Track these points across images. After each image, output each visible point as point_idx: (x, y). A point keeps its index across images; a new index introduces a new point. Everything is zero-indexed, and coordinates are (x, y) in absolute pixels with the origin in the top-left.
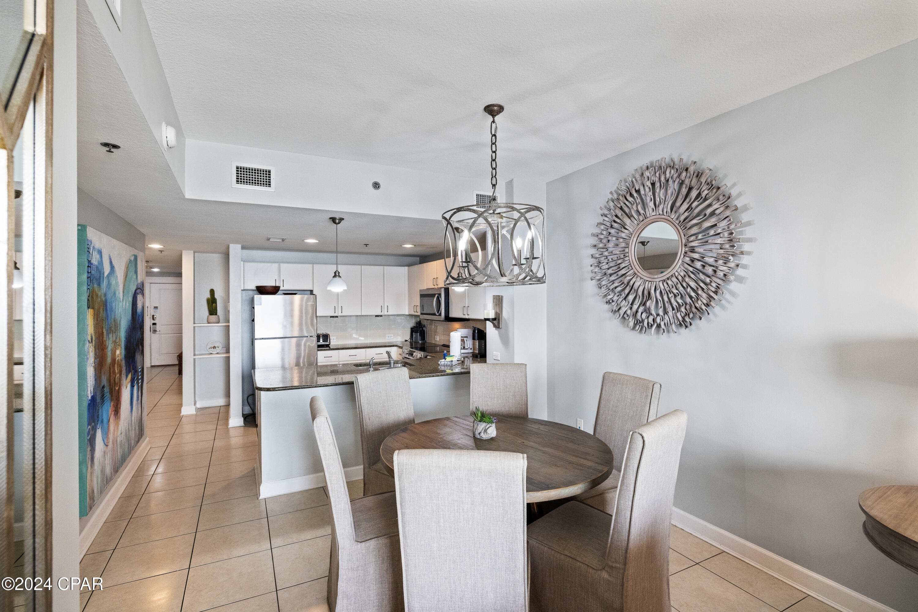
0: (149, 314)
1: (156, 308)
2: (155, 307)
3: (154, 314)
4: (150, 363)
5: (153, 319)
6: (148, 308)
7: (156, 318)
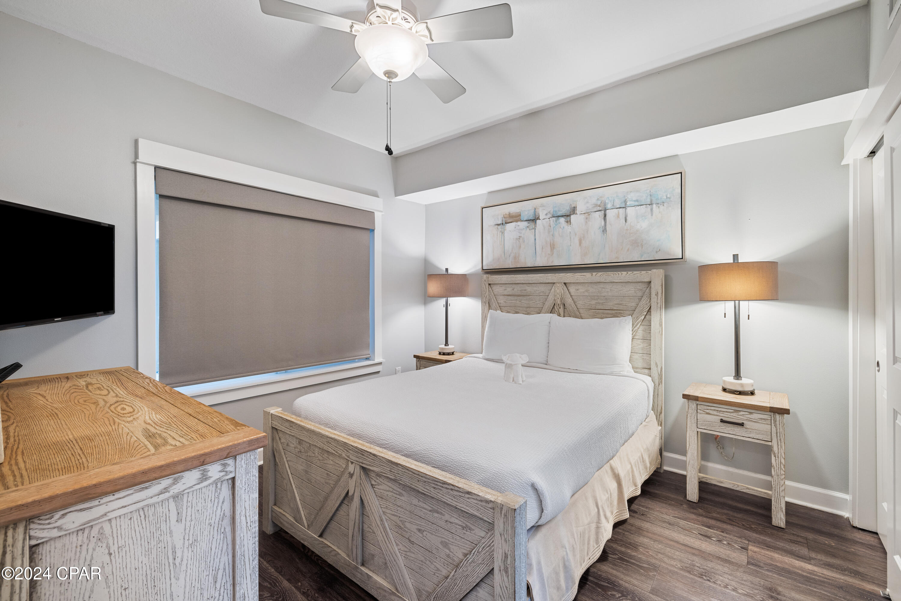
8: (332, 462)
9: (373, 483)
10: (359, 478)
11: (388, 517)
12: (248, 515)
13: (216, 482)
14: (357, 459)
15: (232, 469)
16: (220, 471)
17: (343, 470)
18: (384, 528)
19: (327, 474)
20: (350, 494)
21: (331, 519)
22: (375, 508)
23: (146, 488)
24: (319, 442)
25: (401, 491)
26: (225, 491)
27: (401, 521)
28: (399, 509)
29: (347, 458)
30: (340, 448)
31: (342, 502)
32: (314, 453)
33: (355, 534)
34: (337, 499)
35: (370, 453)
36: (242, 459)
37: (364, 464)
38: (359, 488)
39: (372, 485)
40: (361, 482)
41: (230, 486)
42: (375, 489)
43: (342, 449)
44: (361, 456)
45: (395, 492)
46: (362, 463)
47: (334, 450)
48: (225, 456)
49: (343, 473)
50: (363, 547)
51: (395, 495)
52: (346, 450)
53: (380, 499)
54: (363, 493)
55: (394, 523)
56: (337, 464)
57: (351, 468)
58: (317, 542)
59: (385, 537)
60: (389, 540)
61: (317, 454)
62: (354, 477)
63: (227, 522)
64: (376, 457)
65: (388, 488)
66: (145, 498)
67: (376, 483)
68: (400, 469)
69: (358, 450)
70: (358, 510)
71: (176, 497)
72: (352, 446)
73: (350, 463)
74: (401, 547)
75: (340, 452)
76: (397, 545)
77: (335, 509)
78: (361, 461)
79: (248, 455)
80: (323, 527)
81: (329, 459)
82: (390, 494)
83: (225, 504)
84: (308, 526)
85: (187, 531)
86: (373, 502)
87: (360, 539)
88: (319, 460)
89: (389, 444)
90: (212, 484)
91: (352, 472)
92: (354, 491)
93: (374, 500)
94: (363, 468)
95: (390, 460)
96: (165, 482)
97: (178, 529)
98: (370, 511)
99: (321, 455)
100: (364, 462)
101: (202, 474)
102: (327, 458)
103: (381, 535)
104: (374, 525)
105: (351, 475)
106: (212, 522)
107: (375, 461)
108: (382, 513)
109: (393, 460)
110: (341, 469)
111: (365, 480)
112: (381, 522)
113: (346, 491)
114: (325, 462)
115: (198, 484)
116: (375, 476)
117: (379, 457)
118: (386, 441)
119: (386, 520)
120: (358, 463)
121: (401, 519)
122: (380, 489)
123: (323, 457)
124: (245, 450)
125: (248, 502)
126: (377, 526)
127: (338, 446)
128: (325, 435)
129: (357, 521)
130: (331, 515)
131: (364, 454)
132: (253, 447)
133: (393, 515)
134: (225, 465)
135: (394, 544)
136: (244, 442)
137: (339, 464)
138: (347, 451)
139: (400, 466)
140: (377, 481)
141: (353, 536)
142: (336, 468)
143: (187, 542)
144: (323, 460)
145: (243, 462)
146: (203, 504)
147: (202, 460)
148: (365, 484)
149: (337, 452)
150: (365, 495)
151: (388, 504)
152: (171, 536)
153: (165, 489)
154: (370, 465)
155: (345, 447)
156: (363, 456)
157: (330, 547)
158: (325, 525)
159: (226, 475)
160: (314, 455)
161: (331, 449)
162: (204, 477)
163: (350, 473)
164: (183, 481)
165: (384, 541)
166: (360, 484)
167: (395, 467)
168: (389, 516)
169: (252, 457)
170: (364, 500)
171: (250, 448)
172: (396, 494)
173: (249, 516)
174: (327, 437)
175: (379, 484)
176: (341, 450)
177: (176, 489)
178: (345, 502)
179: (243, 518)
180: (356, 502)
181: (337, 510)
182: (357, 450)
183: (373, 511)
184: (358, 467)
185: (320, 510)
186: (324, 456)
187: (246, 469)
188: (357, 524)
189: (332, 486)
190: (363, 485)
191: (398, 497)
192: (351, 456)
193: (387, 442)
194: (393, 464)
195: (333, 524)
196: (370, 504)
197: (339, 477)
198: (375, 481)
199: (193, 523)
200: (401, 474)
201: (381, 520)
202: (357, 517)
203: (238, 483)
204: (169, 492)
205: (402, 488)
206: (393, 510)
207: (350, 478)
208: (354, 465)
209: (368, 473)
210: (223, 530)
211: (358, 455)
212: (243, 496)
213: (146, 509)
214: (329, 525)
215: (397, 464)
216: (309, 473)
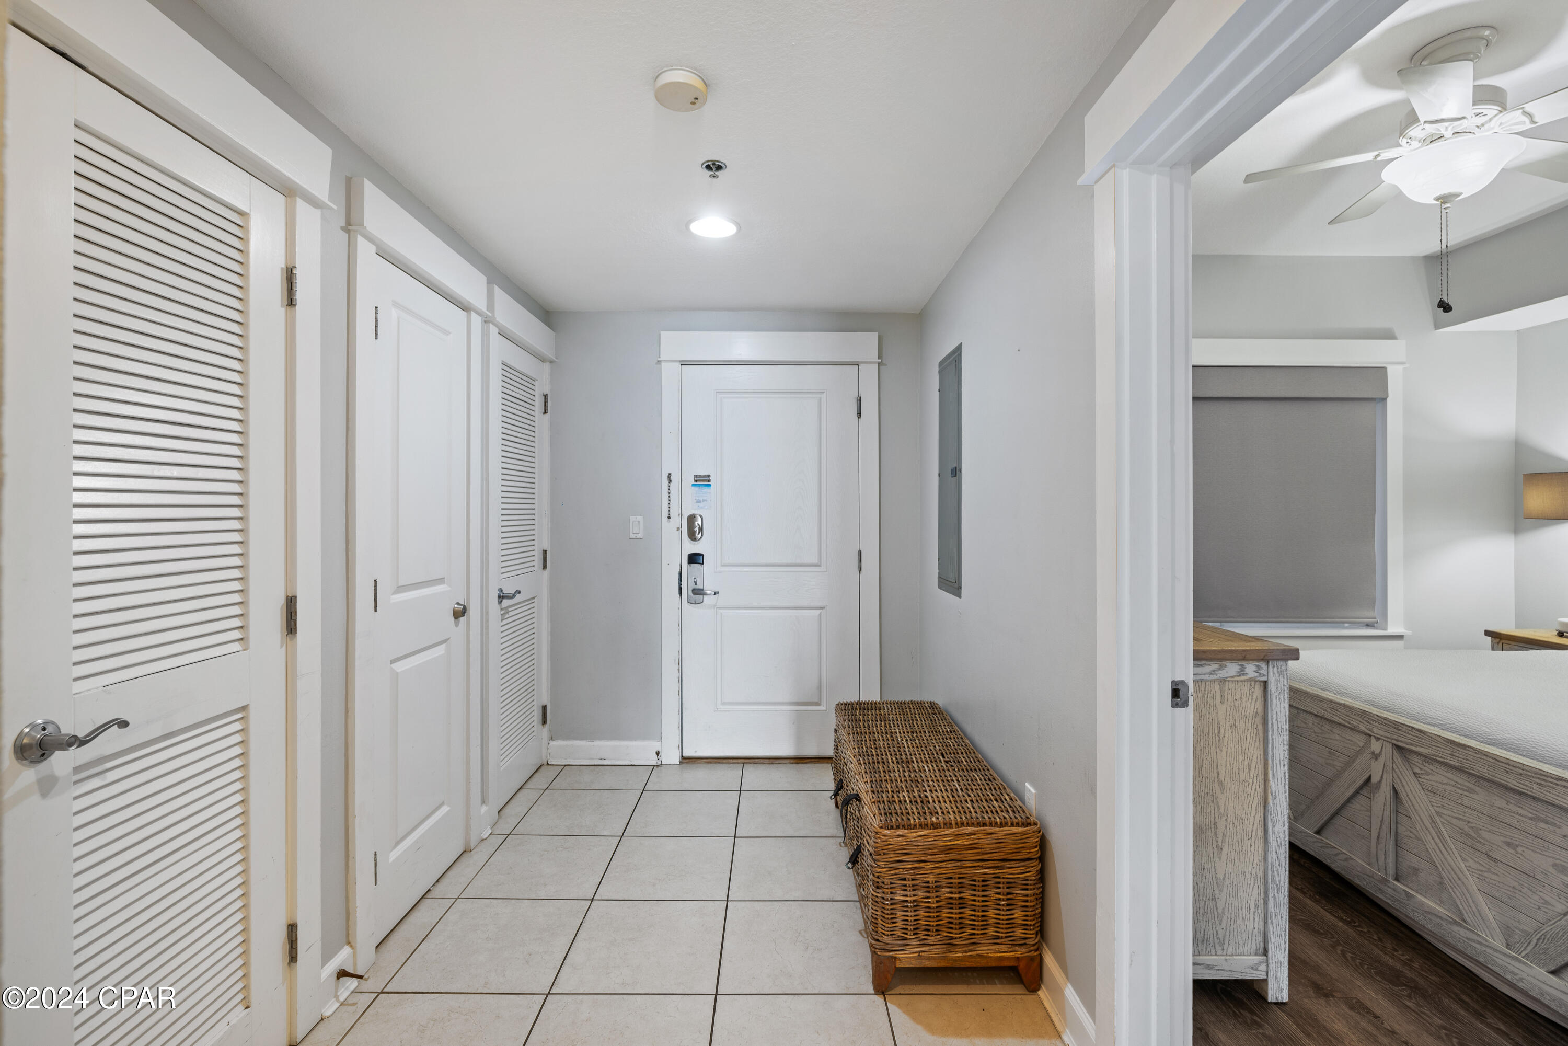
0: (675, 512)
1: (702, 480)
2: (698, 479)
3: (696, 512)
4: (677, 742)
5: (692, 536)
6: (670, 481)
7: (701, 529)
8: (1338, 738)
9: (1417, 770)
10: (1391, 761)
11: (1446, 820)
12: (1279, 720)
13: (1250, 680)
14: (1386, 734)
15: (1265, 673)
16: (1255, 671)
17: (1358, 749)
18: (1439, 833)
19: (1330, 753)
20: (1374, 780)
21: (1337, 813)
22: (1421, 804)
23: (1202, 666)
24: (1315, 707)
25: (1472, 786)
26: (1258, 692)
27: (1472, 828)
28: (1467, 810)
29: (1368, 732)
30: (1355, 717)
31: (1357, 792)
32: (1305, 723)
33: (1383, 834)
34: (1350, 786)
35: (1413, 728)
36: (1274, 666)
37: (1401, 741)
38: (1391, 775)
39: (1415, 774)
40: (1395, 767)
41: (1262, 689)
42: (1420, 779)
43: (1360, 719)
44: (1395, 730)
45: (1459, 786)
46: (1397, 741)
47: (1344, 720)
48: (1262, 658)
49: (1359, 753)
50: (1396, 856)
51: (1461, 792)
52: (1366, 721)
53: (1430, 794)
54: (1399, 782)
55: (1458, 829)
56: (1349, 740)
57: (1376, 746)
58: (1311, 840)
59: (1441, 845)
60: (1448, 849)
61: (1310, 724)
62: (1382, 760)
63: (1259, 720)
64: (1423, 733)
65: (1445, 781)
66: (1200, 673)
67: (1423, 772)
68: (1471, 753)
69: (1390, 722)
70: (1388, 804)
71: (1220, 681)
72: (1377, 716)
73: (1373, 740)
74: (1471, 863)
75: (1355, 723)
76: (1464, 860)
77: (1346, 798)
78: (1395, 737)
79: (1280, 664)
80: (1323, 821)
81: (1334, 733)
82: (1448, 788)
83: (1258, 702)
84: (1295, 818)
85: (1228, 714)
86: (1416, 795)
87: (1392, 843)
88: (1315, 732)
89: (1445, 725)
90: (1247, 680)
91: (1377, 752)
92: (1382, 777)
93: (1418, 792)
94: (1398, 748)
95: (1451, 740)
96: (1214, 666)
97: (1222, 709)
98: (1412, 807)
99: (1319, 726)
100: (1400, 739)
101: (1241, 669)
102: (1329, 731)
103: (1432, 841)
104: (1418, 827)
105: (1376, 756)
106: (1248, 714)
107: (1422, 739)
108: (1434, 814)
109: (1457, 740)
110: (1355, 748)
111: (1402, 764)
112: (1433, 824)
113: (1366, 777)
114: (1327, 736)
115: (1238, 676)
116: (1421, 762)
117: (1429, 734)
118: (1440, 720)
119: (1443, 823)
120: (1390, 740)
121: (1472, 825)
122: (1431, 781)
123: (1321, 729)
124: (1279, 658)
125: (1279, 707)
126: (1425, 829)
127: (1350, 715)
128: (1328, 699)
129: (1386, 819)
130: (1338, 806)
131: (1400, 728)
132: (1287, 657)
133: (1456, 818)
134: (1258, 667)
135: (1459, 858)
136: (1278, 650)
137: (1351, 741)
138: (1368, 722)
139: (1471, 750)
140: (1425, 768)
141: (1378, 838)
142: (1347, 746)
143: (1227, 725)
144: (1321, 734)
145: (1275, 669)
146: (1240, 696)
147: (1244, 655)
148: (1401, 770)
149: (1349, 723)
150: (1403, 786)
151: (1446, 802)
152: (1217, 713)
153: (1214, 671)
154: (1412, 744)
155: (1365, 717)
156: (1399, 732)
157: (1335, 848)
158: (1326, 818)
159: (1259, 676)
160: (1305, 726)
161: (1337, 718)
162: (1242, 672)
163: (1373, 753)
164: (1226, 669)
165: (1437, 851)
166: (1393, 769)
167: (1460, 749)
168: (1448, 818)
169: (1283, 668)
170: (1399, 791)
171: (1284, 657)
172: (1463, 790)
173: (1281, 722)
174: (1331, 701)
175: (1427, 774)
176: (1357, 720)
177: (1222, 674)
178: (1364, 792)
179: (1275, 722)
180: (1385, 792)
181: (1348, 801)
182: (1386, 722)
183: (1417, 807)
184: (1389, 746)
185: (1317, 798)
186: (1323, 728)
187: (1278, 677)
188: (1386, 823)
189: (1339, 769)
190: (1397, 770)
191: (1466, 793)
192: (1375, 730)
193: (1441, 723)
194: (1458, 746)
195: (1339, 821)
196: (1413, 799)
197: (1352, 760)
198: (1421, 769)
199: (1232, 709)
200: (1473, 760)
201: (1433, 822)
202: (1387, 813)
203: (1270, 687)
204: (1217, 675)
205: (1474, 783)
206: (1456, 811)
207: (1373, 760)
208: (1380, 743)
209: (1408, 756)
210: (1255, 726)
211: (1390, 729)
212: (1275, 701)
213: (1200, 683)
214: (1333, 821)
215: (1465, 747)
216: (1297, 749)
